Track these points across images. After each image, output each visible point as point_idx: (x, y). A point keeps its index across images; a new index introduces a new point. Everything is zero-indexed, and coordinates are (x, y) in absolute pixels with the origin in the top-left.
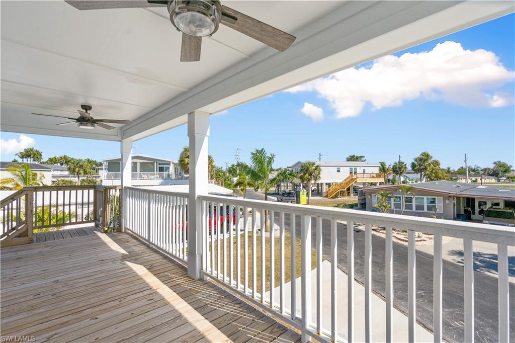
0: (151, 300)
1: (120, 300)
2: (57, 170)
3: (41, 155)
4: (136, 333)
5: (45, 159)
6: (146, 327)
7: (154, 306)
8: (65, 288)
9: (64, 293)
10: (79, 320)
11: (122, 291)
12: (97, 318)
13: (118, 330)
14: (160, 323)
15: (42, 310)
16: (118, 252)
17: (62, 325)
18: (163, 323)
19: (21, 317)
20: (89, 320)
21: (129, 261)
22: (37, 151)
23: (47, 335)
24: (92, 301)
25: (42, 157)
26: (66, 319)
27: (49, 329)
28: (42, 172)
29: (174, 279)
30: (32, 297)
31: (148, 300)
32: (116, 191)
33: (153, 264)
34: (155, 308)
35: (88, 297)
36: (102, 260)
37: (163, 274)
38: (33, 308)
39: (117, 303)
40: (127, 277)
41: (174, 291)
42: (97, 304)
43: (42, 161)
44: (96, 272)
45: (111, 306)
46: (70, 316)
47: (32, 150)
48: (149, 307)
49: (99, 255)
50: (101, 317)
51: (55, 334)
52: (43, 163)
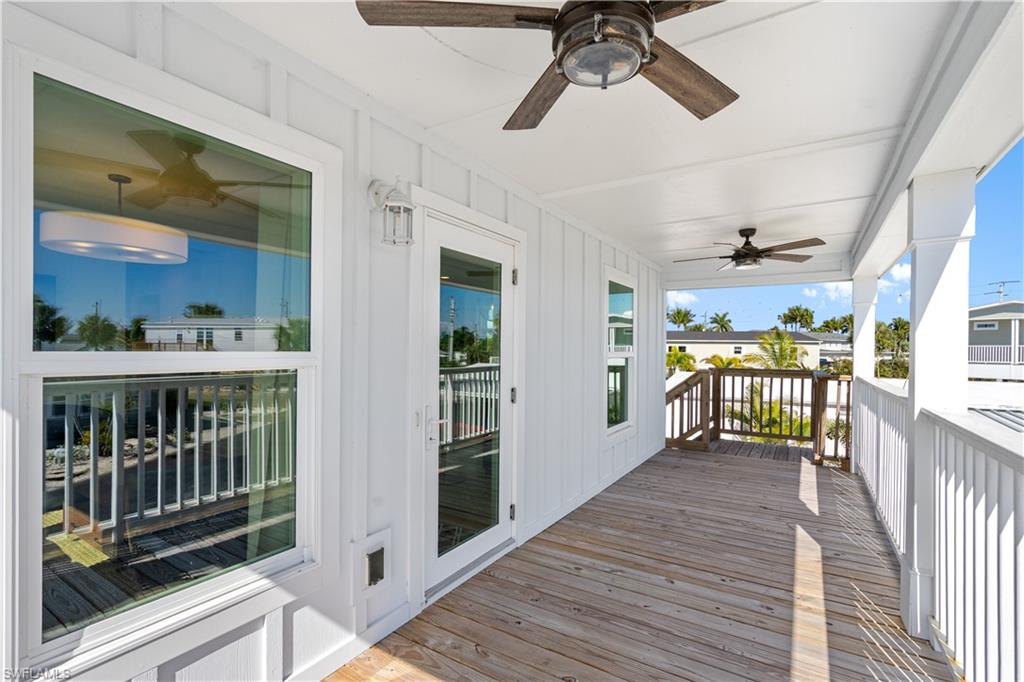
0: (768, 608)
1: (724, 578)
2: (837, 342)
3: (812, 317)
4: (692, 638)
5: (818, 323)
6: (713, 640)
7: (762, 622)
8: (682, 525)
9: (675, 530)
10: (655, 571)
11: (740, 567)
12: (672, 582)
13: (677, 615)
14: (740, 653)
15: (637, 538)
16: (804, 505)
17: (638, 566)
18: (742, 656)
19: (618, 533)
20: (663, 578)
21: (805, 527)
22: (806, 310)
23: (614, 567)
24: (692, 558)
25: (814, 320)
26: (645, 561)
27: (623, 562)
28: (804, 346)
29: (856, 603)
30: (644, 517)
31: (762, 606)
32: (839, 384)
33: (844, 553)
34: (759, 624)
35: (692, 550)
36: (765, 508)
37: (847, 580)
38: (633, 530)
39: (717, 579)
40: (772, 551)
41: (828, 623)
42: (691, 565)
43: (813, 326)
44: (738, 521)
45: (705, 578)
46: (652, 561)
47: (798, 309)
48: (753, 616)
49: (770, 498)
50: (679, 584)
51: (621, 571)
52: (814, 330)
